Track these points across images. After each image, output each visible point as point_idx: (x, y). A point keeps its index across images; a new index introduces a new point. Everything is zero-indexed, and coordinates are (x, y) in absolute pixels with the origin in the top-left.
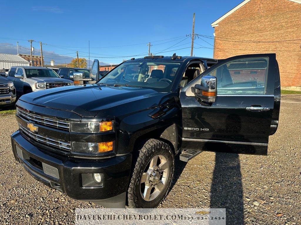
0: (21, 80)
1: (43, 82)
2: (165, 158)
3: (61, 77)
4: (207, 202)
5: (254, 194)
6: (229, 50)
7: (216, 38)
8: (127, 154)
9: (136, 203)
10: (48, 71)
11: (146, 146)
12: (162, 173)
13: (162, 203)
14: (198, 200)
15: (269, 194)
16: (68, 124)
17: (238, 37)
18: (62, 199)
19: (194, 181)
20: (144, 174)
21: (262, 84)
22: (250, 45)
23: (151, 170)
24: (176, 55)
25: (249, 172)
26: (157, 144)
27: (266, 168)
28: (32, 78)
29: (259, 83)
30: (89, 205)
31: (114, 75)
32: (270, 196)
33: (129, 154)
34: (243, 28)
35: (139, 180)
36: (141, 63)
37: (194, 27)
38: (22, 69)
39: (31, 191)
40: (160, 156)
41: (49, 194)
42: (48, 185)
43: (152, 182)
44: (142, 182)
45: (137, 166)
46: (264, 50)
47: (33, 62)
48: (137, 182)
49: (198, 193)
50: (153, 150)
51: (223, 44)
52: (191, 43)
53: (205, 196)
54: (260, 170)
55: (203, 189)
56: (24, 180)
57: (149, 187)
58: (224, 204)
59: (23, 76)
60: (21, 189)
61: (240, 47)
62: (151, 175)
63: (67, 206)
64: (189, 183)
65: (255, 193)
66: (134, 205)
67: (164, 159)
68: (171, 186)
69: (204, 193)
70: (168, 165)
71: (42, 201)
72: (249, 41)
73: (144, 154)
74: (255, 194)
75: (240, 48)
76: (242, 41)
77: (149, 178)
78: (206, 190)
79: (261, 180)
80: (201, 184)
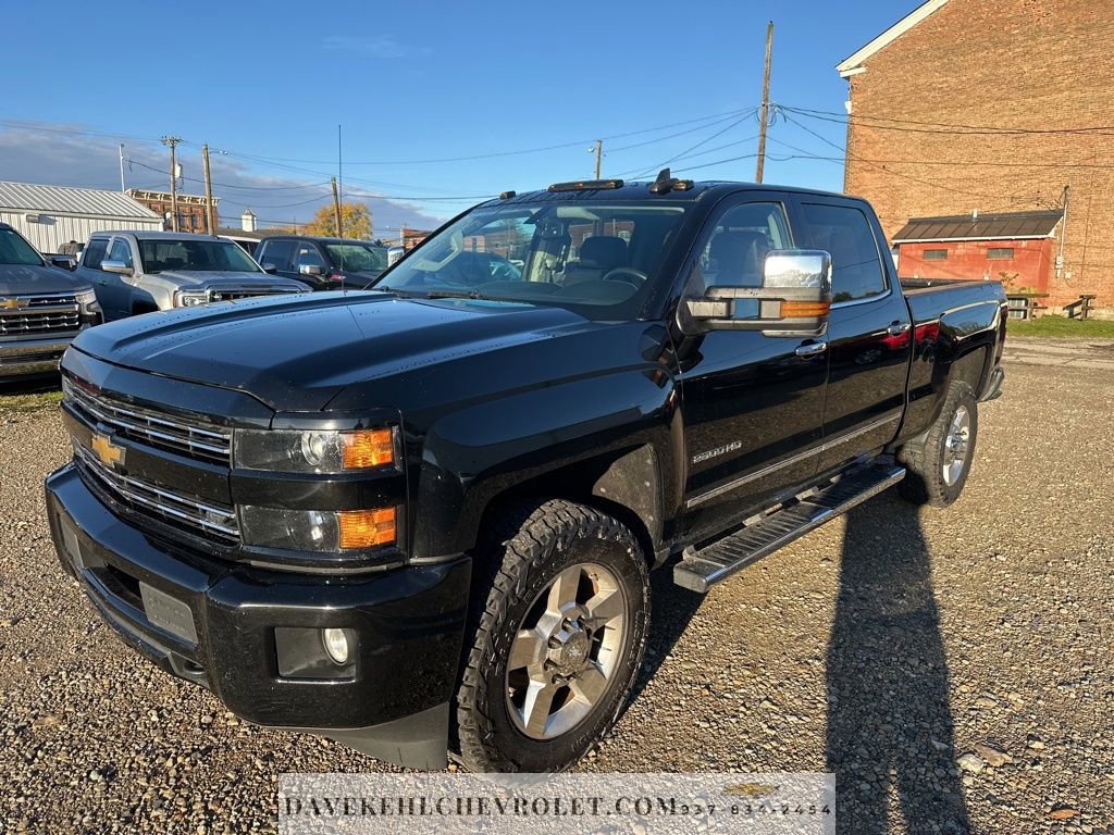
0: (124, 279)
1: (199, 287)
2: (610, 578)
3: (268, 271)
4: (774, 751)
5: (966, 726)
6: (904, 165)
7: (856, 121)
8: (453, 556)
9: (487, 745)
10: (221, 249)
11: (532, 529)
12: (600, 634)
13: (597, 749)
14: (742, 741)
15: (1028, 729)
16: (227, 437)
17: (941, 115)
18: (228, 719)
19: (729, 667)
20: (525, 634)
21: (1033, 296)
22: (988, 147)
23: (551, 619)
24: (672, 176)
25: (952, 639)
26: (576, 521)
27: (1025, 623)
28: (163, 273)
29: (1023, 292)
30: (325, 743)
31: (438, 259)
32: (1030, 737)
33: (459, 558)
34: (964, 78)
35: (503, 660)
36: (534, 211)
37: (767, 78)
38: (127, 242)
39: (122, 683)
40: (591, 570)
41: (184, 699)
42: (165, 665)
43: (555, 665)
44: (514, 664)
45: (494, 604)
46: (1044, 163)
47: (178, 216)
48: (494, 664)
49: (741, 715)
50: (559, 546)
51: (883, 143)
52: (758, 139)
53: (769, 727)
54: (997, 631)
55: (763, 697)
56: (100, 641)
57: (544, 685)
58: (842, 762)
59: (130, 265)
60: (87, 677)
61: (950, 154)
62: (552, 638)
63: (243, 744)
64: (710, 672)
65: (970, 720)
66: (483, 752)
67: (606, 580)
68: (637, 683)
69: (767, 716)
70: (621, 604)
71: (154, 723)
72: (986, 130)
73: (523, 558)
74: (970, 724)
75: (948, 159)
76: (956, 129)
77: (543, 652)
78: (774, 704)
79: (998, 670)
80: (759, 679)
